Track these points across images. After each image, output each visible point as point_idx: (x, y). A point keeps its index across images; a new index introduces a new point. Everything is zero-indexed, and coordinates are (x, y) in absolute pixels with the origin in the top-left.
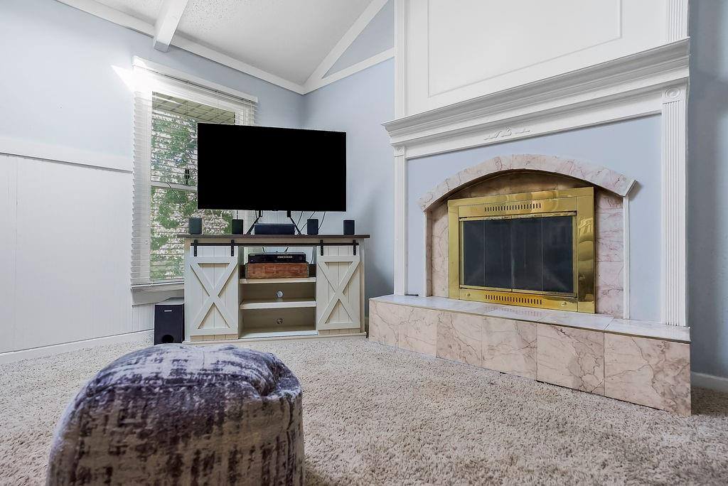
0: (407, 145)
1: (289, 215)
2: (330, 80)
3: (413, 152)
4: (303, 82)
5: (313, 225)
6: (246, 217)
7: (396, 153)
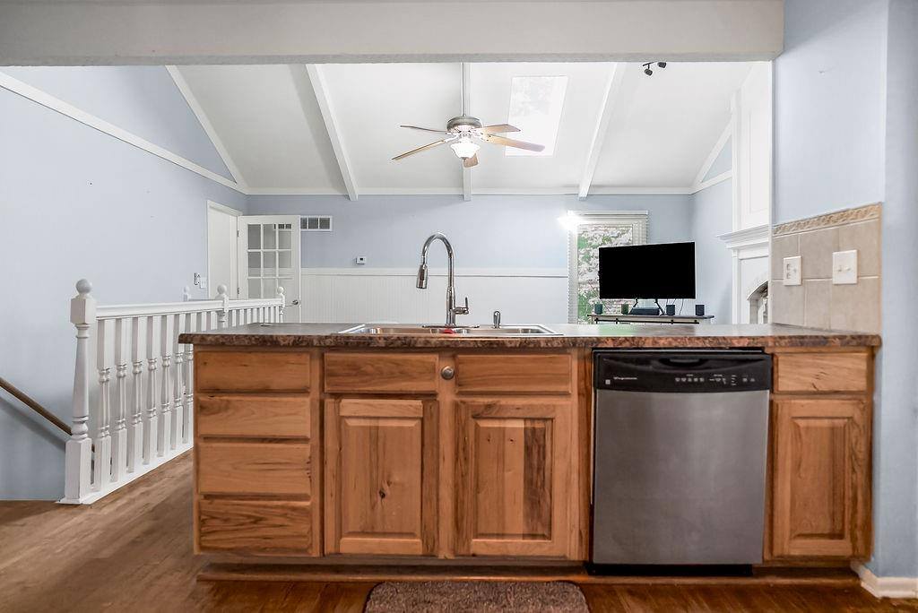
0: (738, 250)
1: (656, 302)
2: (707, 184)
3: (744, 254)
4: (690, 185)
5: (671, 309)
6: (631, 303)
7: (733, 255)
